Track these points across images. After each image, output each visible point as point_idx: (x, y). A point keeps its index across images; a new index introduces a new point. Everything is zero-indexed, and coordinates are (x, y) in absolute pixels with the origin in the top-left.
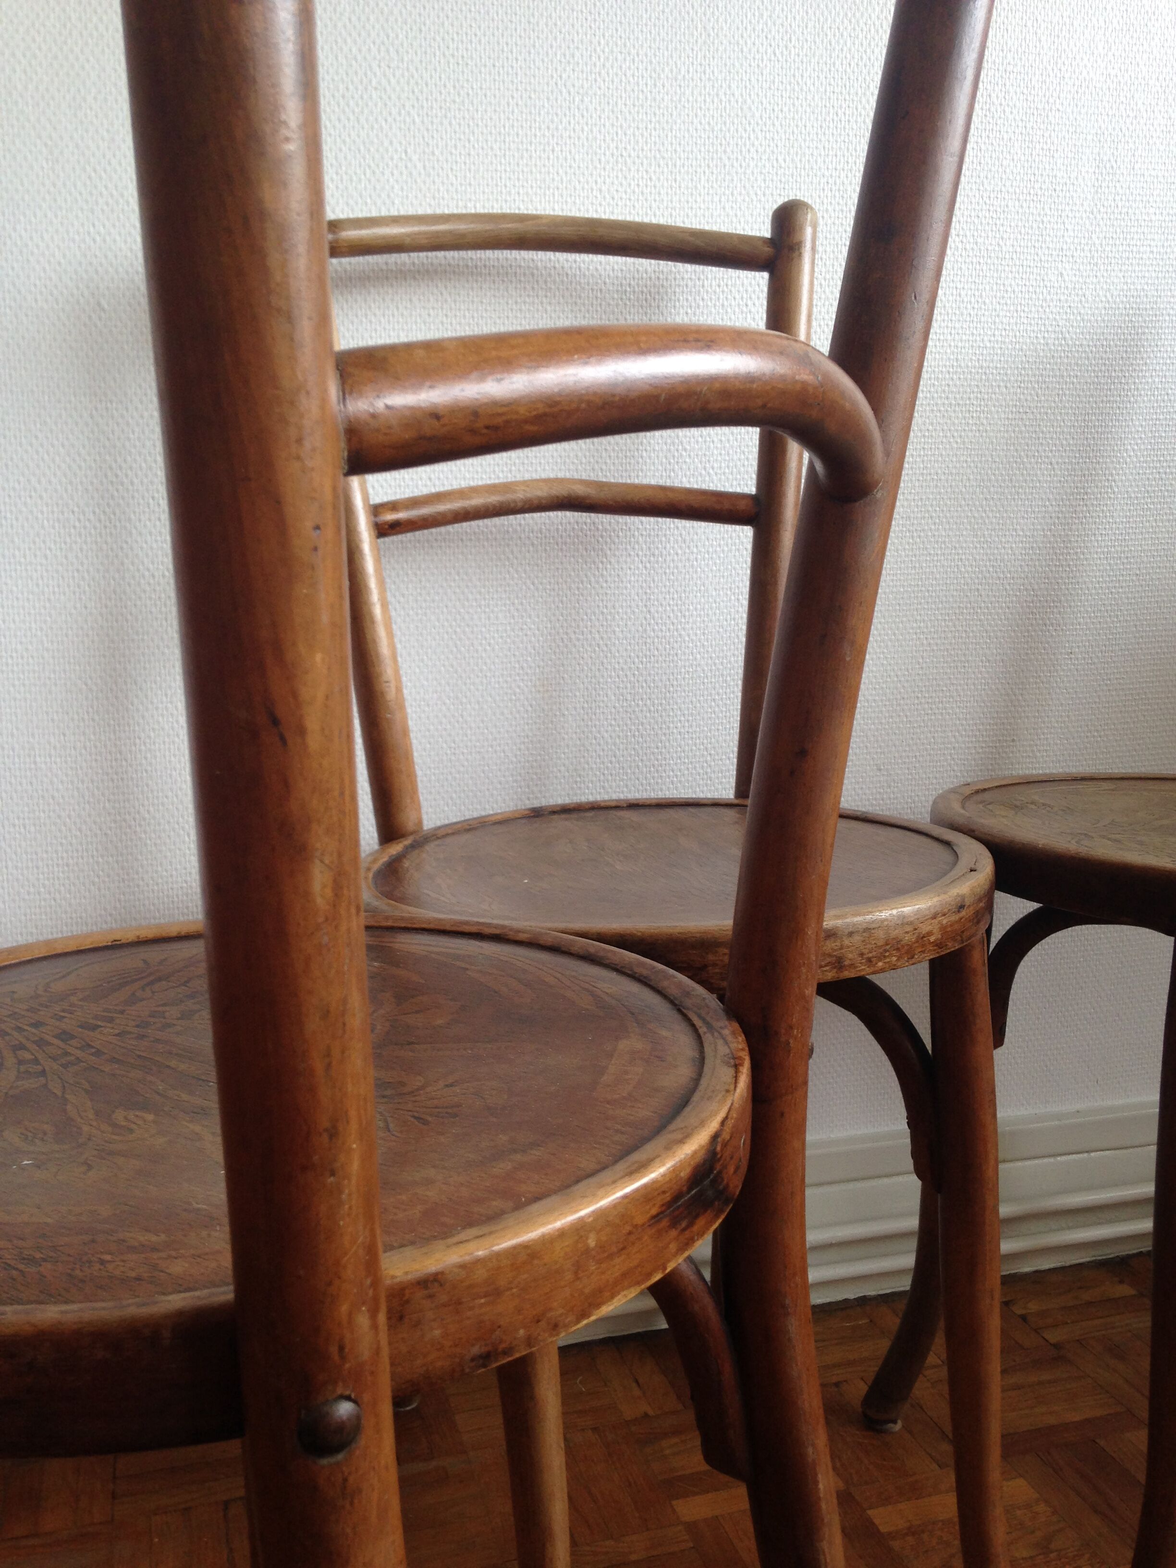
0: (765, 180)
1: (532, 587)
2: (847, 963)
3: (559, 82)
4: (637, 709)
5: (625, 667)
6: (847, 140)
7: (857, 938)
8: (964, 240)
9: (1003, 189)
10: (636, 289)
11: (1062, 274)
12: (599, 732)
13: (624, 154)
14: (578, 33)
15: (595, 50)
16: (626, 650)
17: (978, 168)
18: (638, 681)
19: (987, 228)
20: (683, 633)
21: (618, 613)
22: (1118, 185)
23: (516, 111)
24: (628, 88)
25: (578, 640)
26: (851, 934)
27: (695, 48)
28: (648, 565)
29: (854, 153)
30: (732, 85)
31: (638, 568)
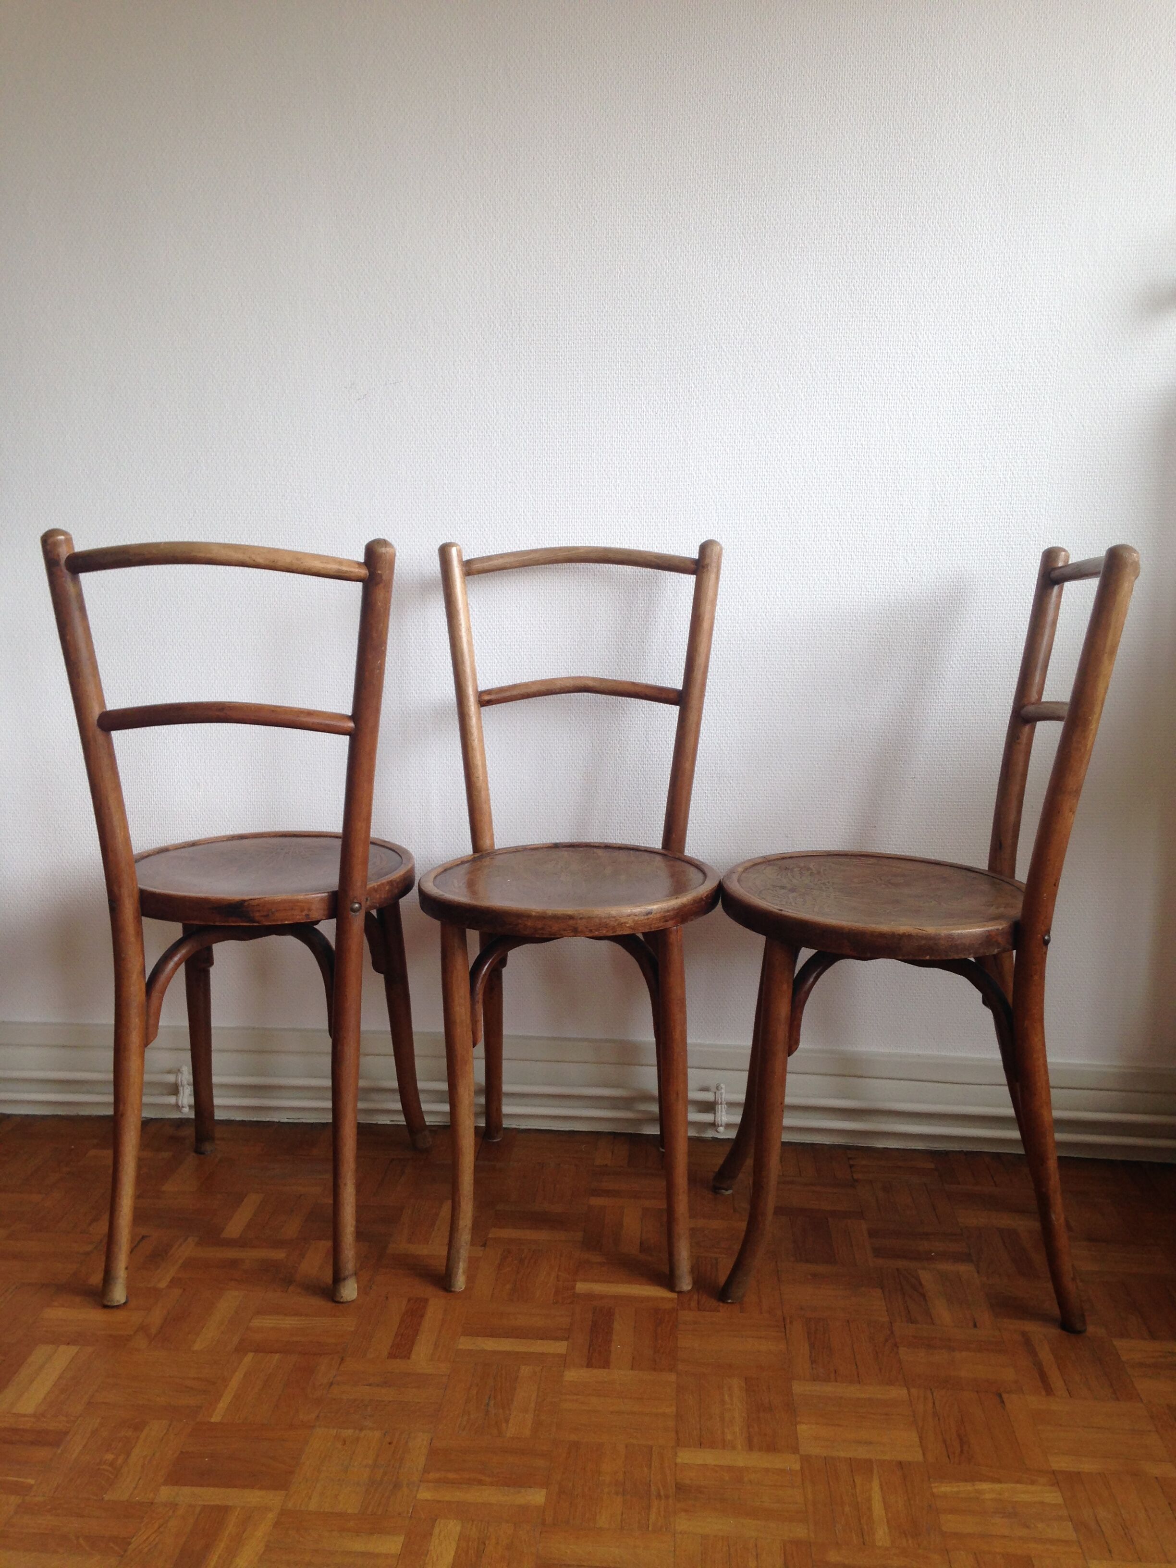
0: (718, 516)
1: (583, 725)
2: (579, 930)
3: (604, 473)
4: (640, 792)
5: (633, 769)
6: (768, 492)
7: (584, 920)
8: (841, 543)
9: (867, 514)
10: (644, 574)
11: (907, 560)
12: (618, 803)
13: (638, 506)
14: (615, 448)
15: (624, 456)
16: (634, 760)
17: (851, 503)
18: (641, 778)
19: (856, 535)
20: (667, 753)
21: (630, 740)
22: (945, 508)
23: (581, 488)
24: (641, 474)
25: (607, 753)
26: (581, 918)
27: (679, 451)
28: (648, 716)
29: (772, 499)
30: (700, 468)
31: (642, 717)
